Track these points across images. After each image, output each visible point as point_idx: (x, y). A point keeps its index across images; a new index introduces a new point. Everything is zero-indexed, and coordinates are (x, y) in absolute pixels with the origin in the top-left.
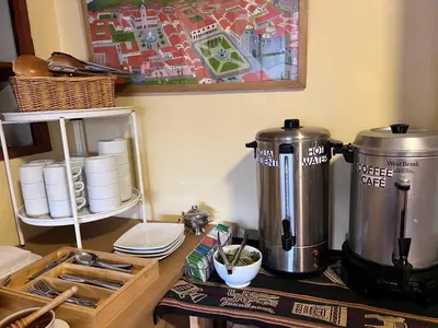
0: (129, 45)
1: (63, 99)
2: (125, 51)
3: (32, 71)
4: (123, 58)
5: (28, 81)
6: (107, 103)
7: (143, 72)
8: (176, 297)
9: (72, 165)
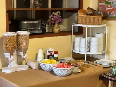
0: (109, 5)
1: (88, 21)
2: (108, 7)
3: (82, 14)
4: (107, 9)
5: (81, 16)
6: (99, 23)
7: (112, 14)
8: (105, 74)
9: (87, 39)
